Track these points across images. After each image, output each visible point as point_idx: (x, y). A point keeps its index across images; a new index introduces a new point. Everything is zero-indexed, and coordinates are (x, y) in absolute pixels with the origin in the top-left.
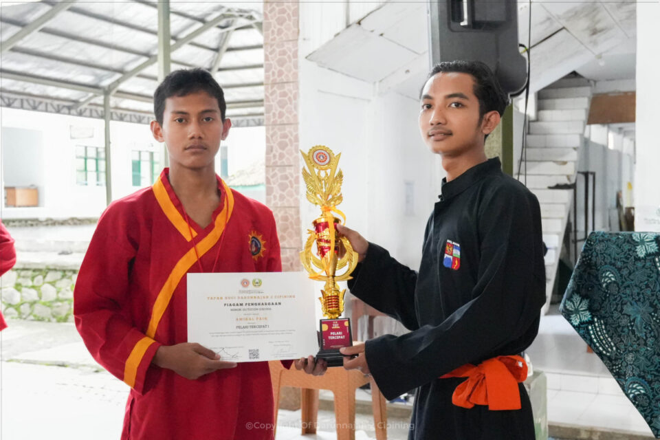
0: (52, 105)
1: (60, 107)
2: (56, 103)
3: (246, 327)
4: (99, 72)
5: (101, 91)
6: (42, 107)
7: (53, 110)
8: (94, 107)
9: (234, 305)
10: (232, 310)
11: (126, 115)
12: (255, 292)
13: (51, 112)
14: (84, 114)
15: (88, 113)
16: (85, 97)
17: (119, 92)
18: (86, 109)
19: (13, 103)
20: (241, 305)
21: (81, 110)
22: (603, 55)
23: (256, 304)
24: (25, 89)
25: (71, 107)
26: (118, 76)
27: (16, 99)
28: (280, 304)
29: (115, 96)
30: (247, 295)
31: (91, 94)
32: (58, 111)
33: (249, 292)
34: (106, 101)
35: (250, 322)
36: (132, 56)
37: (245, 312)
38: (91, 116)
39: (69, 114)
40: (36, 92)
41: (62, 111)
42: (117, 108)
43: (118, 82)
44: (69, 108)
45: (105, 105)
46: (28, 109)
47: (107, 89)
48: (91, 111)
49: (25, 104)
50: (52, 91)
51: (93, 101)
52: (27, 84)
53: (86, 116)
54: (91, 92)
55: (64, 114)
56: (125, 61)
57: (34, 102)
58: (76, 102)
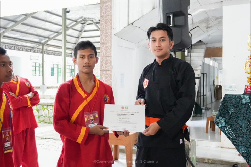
0: (24, 48)
1: (27, 49)
2: (26, 48)
3: (122, 121)
4: (41, 38)
5: (41, 44)
6: (21, 49)
7: (25, 50)
8: (39, 50)
9: (119, 114)
10: (118, 116)
11: (49, 52)
12: (126, 110)
13: (24, 51)
14: (35, 52)
15: (37, 51)
16: (36, 46)
17: (47, 44)
18: (36, 50)
19: (11, 48)
20: (121, 114)
21: (34, 51)
22: (210, 35)
23: (126, 114)
24: (16, 43)
25: (31, 49)
26: (47, 39)
27: (12, 47)
28: (134, 114)
29: (46, 46)
30: (123, 111)
31: (38, 45)
32: (27, 51)
33: (124, 110)
34: (43, 47)
35: (124, 119)
36: (52, 33)
37: (122, 116)
38: (38, 53)
39: (30, 52)
40: (19, 44)
41: (28, 51)
42: (46, 50)
43: (47, 41)
44: (31, 50)
45: (43, 49)
46: (16, 50)
47: (43, 44)
48: (38, 51)
49: (16, 48)
50: (25, 44)
51: (38, 48)
52: (16, 42)
53: (36, 53)
54: (38, 44)
55: (29, 52)
56: (50, 34)
57: (19, 48)
58: (33, 48)
